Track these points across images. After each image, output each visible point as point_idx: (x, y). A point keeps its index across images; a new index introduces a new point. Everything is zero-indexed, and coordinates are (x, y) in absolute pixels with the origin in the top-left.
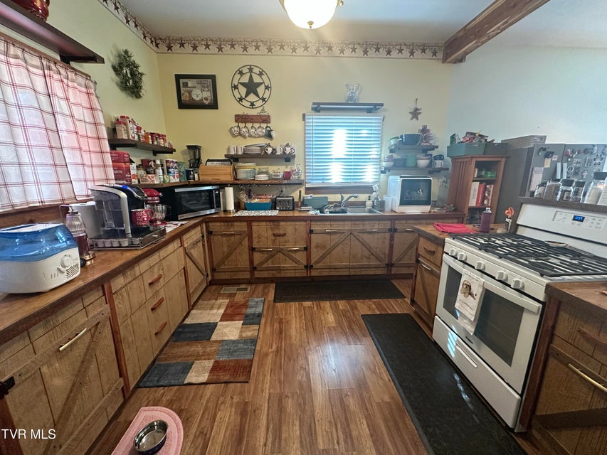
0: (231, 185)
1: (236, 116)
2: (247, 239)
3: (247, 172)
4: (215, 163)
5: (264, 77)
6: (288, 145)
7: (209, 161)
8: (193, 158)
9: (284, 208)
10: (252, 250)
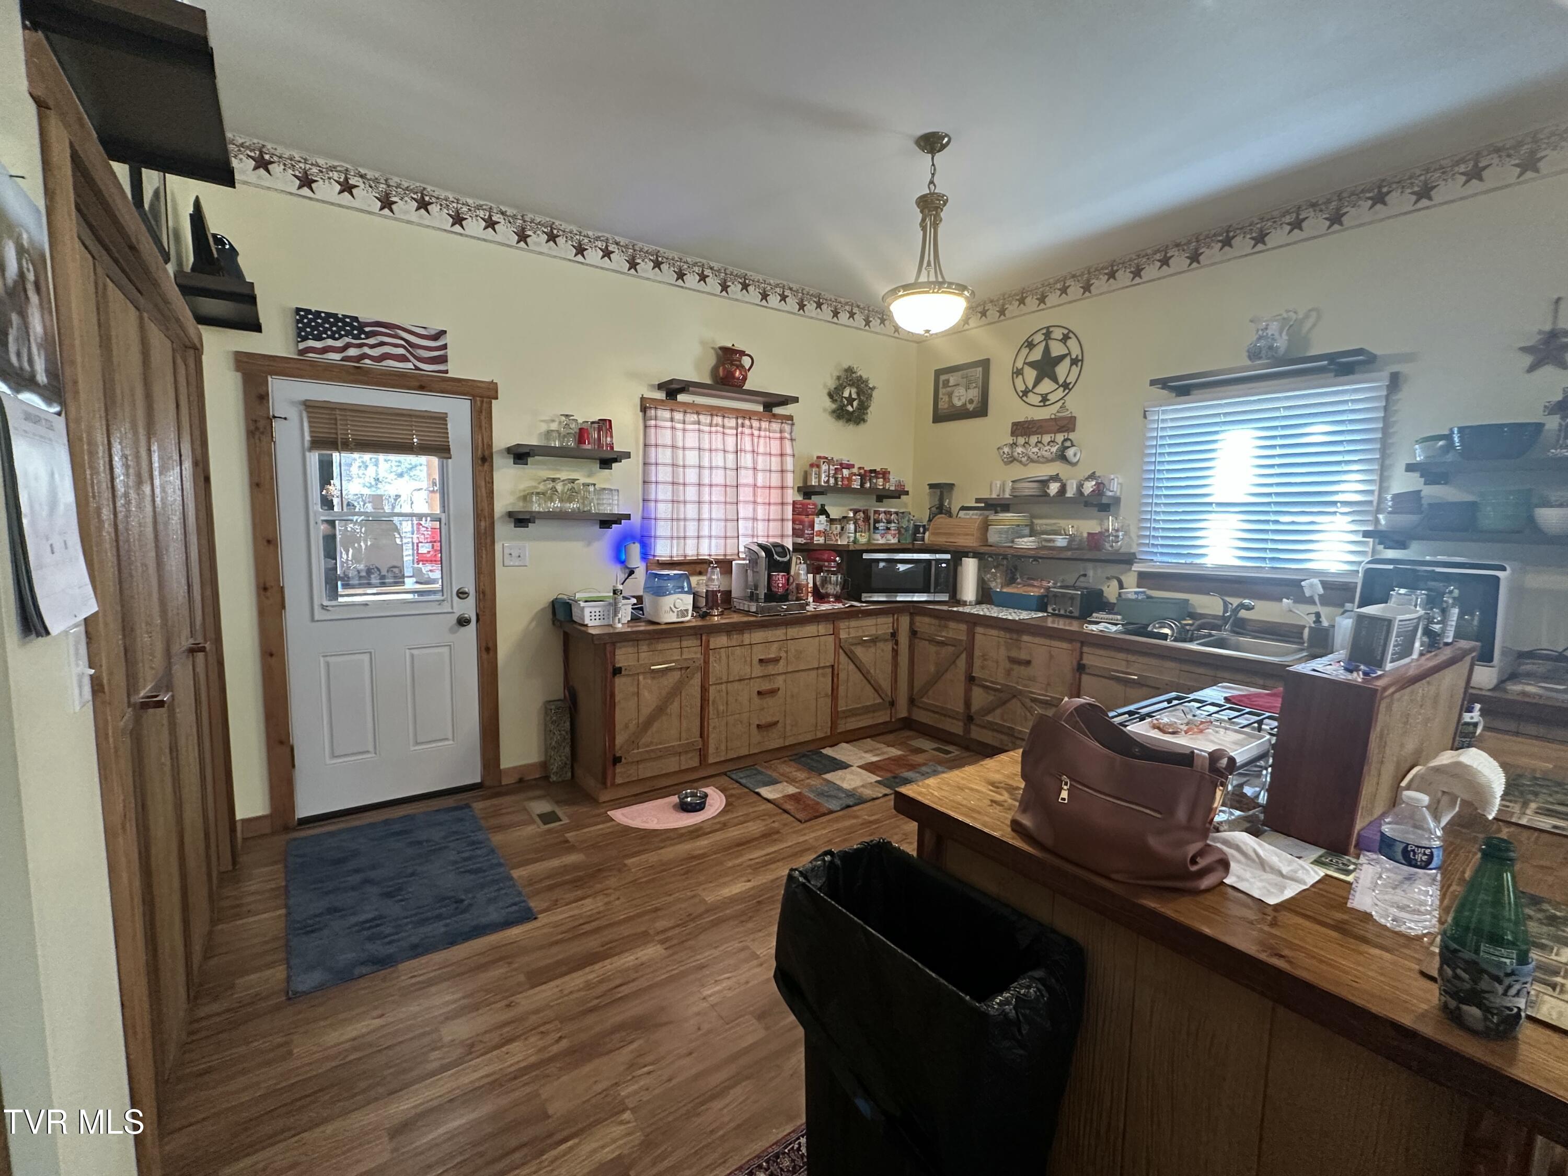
0: (976, 555)
1: (1014, 424)
2: (964, 656)
3: (1000, 532)
4: (971, 512)
5: (1072, 343)
6: (1092, 476)
7: (963, 508)
8: (937, 503)
9: (1062, 612)
10: (971, 679)
